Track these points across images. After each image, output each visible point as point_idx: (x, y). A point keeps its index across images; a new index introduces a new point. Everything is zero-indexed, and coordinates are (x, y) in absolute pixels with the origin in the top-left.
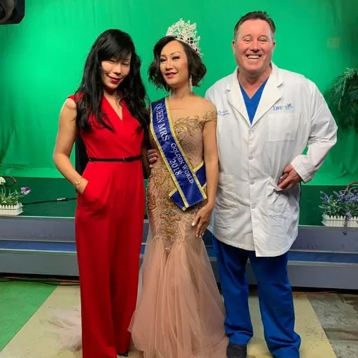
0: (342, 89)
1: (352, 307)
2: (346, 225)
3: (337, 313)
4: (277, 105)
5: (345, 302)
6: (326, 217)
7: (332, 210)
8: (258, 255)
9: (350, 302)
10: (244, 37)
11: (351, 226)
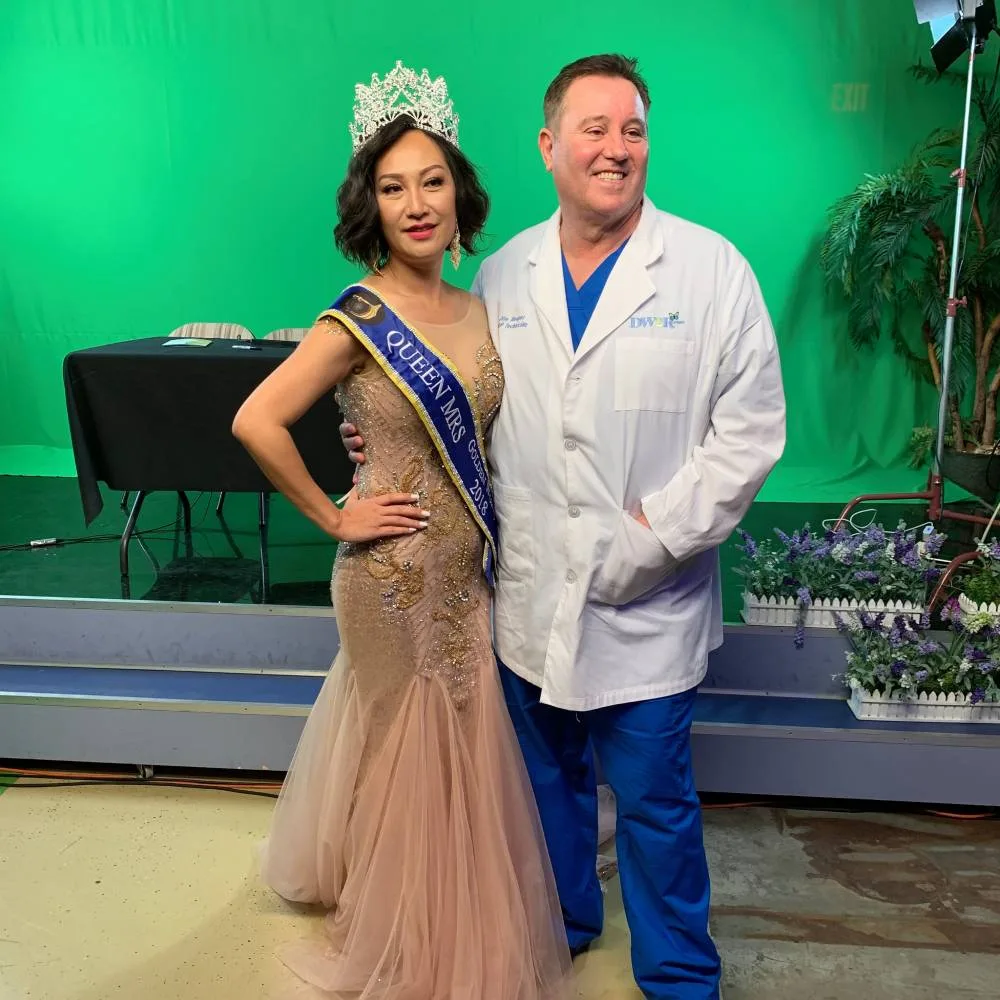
0: (850, 234)
1: (800, 844)
2: (801, 622)
3: (754, 862)
4: (641, 314)
5: (787, 830)
6: (750, 598)
7: (764, 581)
8: (545, 699)
9: (798, 830)
10: (585, 122)
11: (817, 624)
